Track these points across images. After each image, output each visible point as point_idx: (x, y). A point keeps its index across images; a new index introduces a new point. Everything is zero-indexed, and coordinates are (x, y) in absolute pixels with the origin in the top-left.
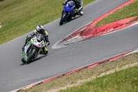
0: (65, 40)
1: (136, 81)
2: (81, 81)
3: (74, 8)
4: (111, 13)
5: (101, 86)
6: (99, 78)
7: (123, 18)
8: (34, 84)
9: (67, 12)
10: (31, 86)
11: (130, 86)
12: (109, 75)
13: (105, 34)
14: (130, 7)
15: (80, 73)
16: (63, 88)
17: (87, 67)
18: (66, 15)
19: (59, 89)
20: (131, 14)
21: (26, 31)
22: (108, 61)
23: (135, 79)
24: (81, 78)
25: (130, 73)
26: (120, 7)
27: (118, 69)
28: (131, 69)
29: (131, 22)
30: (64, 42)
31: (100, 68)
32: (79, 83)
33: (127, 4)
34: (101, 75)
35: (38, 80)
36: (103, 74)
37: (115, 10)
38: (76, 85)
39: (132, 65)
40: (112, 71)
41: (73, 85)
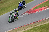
0: (22, 14)
1: (47, 29)
2: (28, 29)
3: (23, 5)
4: (38, 5)
5: (35, 30)
6: (34, 28)
7: (43, 7)
8: (11, 30)
9: (20, 6)
10: (10, 30)
11: (45, 30)
12: (38, 27)
13: (36, 12)
14: (45, 3)
15: (28, 26)
16: (21, 31)
17: (30, 24)
18: (20, 7)
19: (20, 31)
20: (46, 5)
21: (8, 11)
22: (37, 22)
23: (47, 28)
24: (28, 28)
25: (45, 26)
26: (42, 3)
27: (41, 25)
28: (46, 24)
29: (46, 8)
30: (22, 15)
31: (35, 24)
32: (27, 29)
33: (44, 2)
34: (35, 27)
35: (13, 28)
36: (36, 26)
37: (40, 4)
38: (26, 30)
39: (46, 23)
40: (39, 25)
41: (25, 30)
